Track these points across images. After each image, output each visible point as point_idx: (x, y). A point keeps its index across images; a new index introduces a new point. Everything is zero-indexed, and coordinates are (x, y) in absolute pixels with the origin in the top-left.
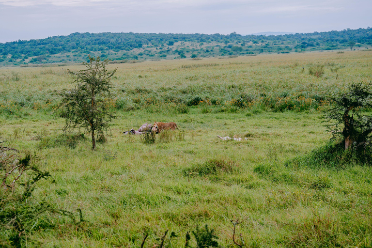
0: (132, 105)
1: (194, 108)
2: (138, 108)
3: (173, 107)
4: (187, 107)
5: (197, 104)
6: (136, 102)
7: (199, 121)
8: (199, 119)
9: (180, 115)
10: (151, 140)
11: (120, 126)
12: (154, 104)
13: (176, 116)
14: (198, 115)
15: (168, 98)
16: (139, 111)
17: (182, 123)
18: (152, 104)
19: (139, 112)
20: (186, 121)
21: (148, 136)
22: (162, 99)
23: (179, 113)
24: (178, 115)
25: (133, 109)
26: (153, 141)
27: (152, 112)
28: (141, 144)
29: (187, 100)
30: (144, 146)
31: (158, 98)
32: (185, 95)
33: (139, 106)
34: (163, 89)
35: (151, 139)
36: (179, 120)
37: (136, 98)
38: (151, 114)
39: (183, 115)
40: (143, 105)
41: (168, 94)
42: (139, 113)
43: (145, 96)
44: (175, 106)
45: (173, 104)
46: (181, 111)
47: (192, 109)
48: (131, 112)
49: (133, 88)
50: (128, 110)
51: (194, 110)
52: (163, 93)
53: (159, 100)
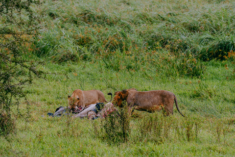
0: (72, 49)
1: (217, 66)
2: (85, 58)
3: (167, 61)
4: (199, 64)
5: (222, 59)
6: (82, 42)
7: (229, 97)
8: (228, 91)
9: (183, 80)
10: (120, 134)
11: (42, 97)
12: (122, 51)
13: (174, 81)
14: (226, 82)
15: (156, 38)
16: (88, 63)
17: (188, 100)
18: (118, 51)
19: (90, 67)
20: (197, 96)
21: (112, 124)
22: (140, 41)
23: (182, 74)
24: (178, 80)
25: (73, 58)
26: (124, 136)
27: (117, 69)
28: (97, 142)
29: (200, 48)
30: (104, 146)
31: (132, 37)
32: (195, 36)
33: (88, 53)
34: (144, 17)
35: (120, 130)
36: (182, 91)
37: (81, 35)
38: (114, 74)
39: (189, 80)
40: (97, 50)
41: (156, 29)
42: (87, 70)
43: (102, 29)
44: (173, 58)
45: (166, 54)
46: (186, 72)
47: (212, 69)
48: (69, 65)
49: (76, 10)
50: (62, 61)
51: (216, 70)
52: (144, 27)
53: (134, 43)
